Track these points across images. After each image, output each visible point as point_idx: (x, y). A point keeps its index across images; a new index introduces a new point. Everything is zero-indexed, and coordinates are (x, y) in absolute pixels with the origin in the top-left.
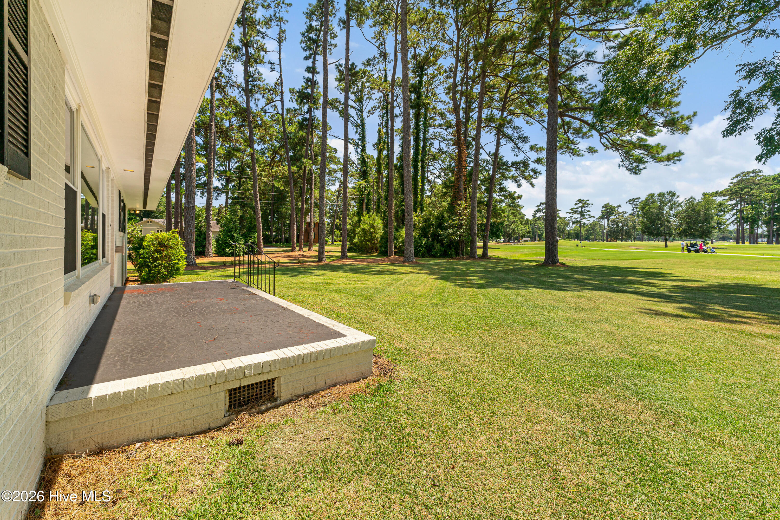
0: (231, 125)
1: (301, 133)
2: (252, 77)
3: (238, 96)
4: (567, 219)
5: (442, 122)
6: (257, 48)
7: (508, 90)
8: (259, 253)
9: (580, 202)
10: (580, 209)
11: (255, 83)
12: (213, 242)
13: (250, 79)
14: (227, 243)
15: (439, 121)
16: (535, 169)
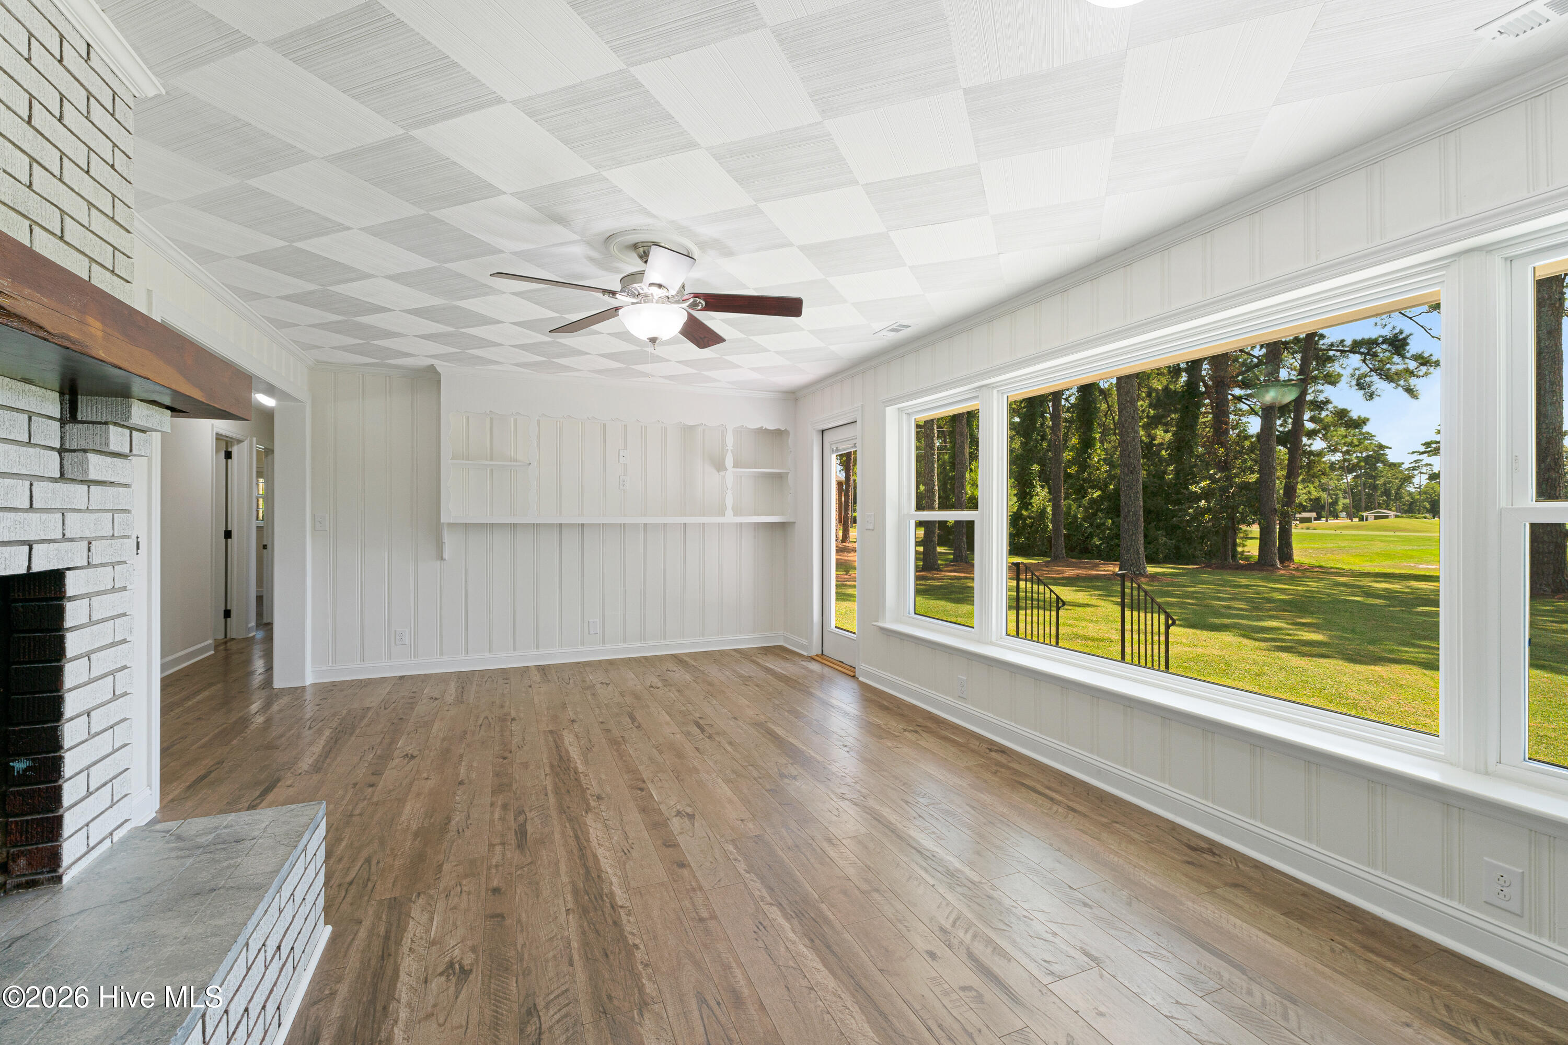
4: (1407, 466)
16: (1426, 355)
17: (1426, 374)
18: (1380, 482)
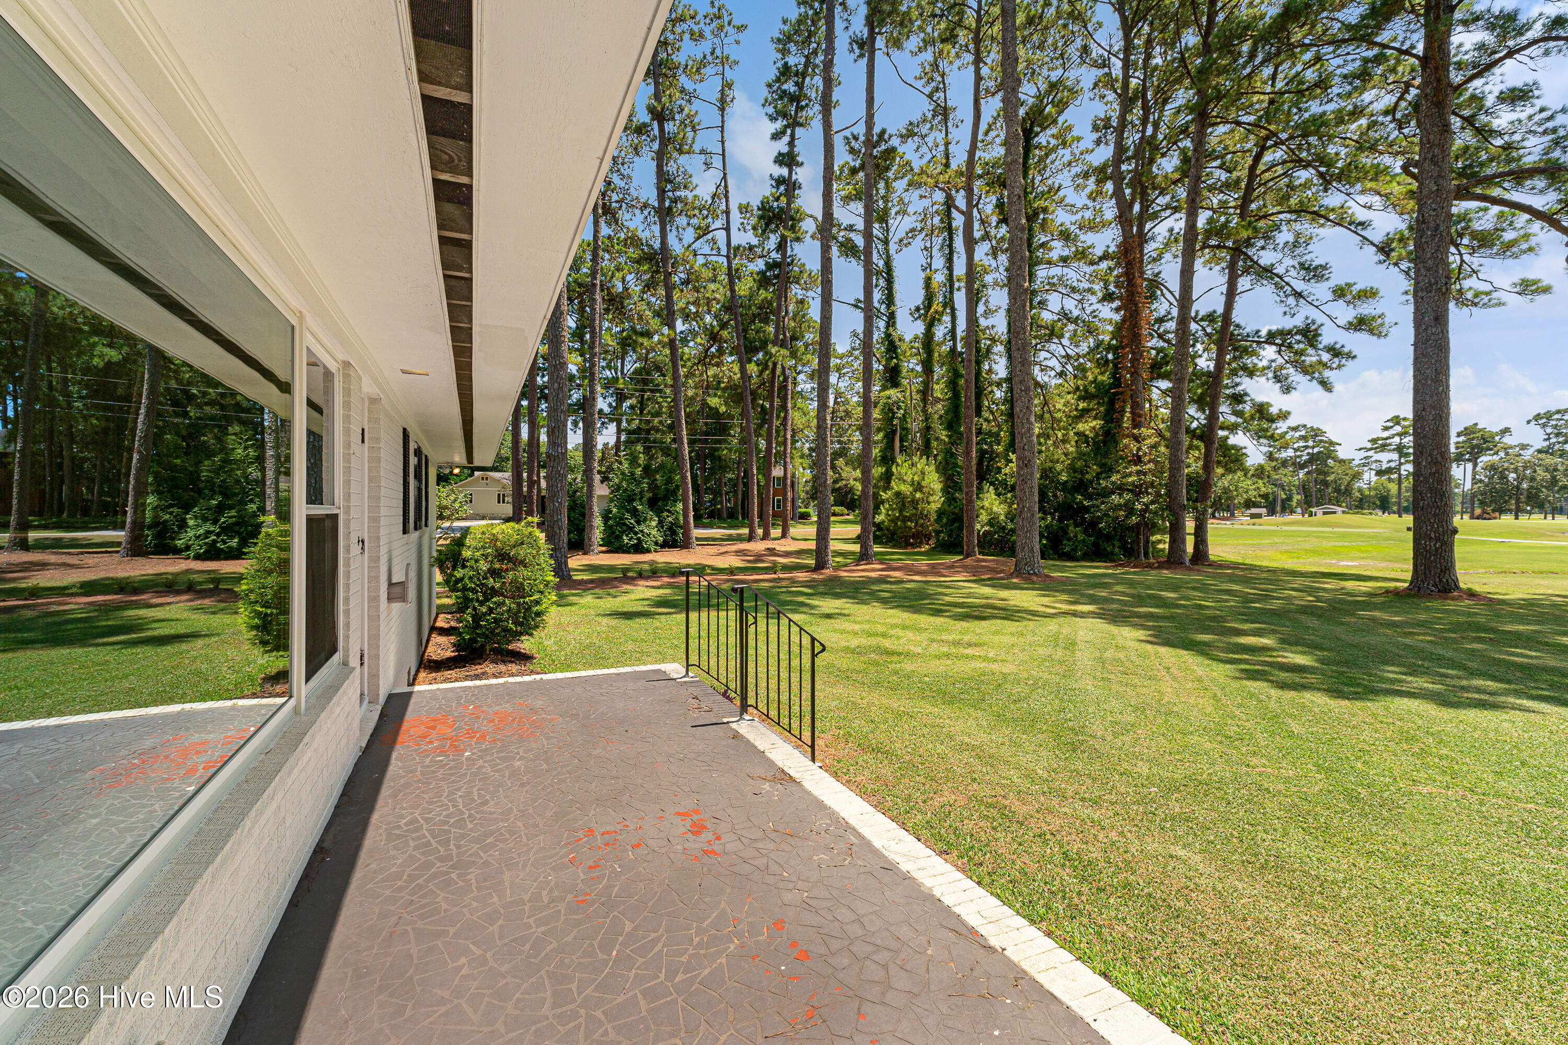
0: (626, 289)
1: (763, 294)
2: (671, 182)
3: (641, 227)
4: (1356, 462)
5: (1066, 252)
6: (682, 122)
7: (1257, 158)
8: (685, 544)
9: (1398, 423)
10: (1397, 440)
11: (678, 193)
12: (598, 522)
13: (669, 187)
14: (625, 524)
15: (1058, 249)
16: (1338, 346)
17: (1339, 367)
18: (1330, 478)
